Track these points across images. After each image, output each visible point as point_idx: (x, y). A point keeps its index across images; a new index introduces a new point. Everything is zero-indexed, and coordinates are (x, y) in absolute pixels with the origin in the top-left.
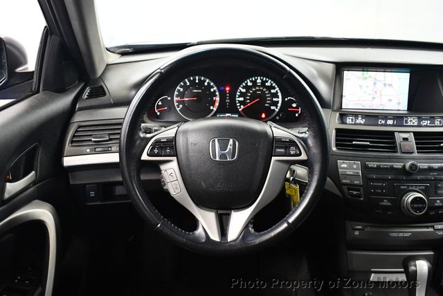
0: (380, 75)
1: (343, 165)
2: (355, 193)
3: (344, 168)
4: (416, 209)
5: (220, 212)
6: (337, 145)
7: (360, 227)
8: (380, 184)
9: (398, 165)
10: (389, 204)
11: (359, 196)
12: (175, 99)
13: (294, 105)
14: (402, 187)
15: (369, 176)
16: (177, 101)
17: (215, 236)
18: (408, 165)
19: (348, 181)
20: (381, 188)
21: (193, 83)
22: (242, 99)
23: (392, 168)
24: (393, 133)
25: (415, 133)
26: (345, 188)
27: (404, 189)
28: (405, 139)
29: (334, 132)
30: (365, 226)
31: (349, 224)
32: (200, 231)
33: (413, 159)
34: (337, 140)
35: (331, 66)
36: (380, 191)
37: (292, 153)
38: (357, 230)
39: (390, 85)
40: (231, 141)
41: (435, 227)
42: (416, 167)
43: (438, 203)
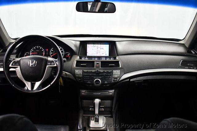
0: (99, 46)
1: (77, 71)
3: (77, 72)
4: (97, 84)
5: (33, 82)
6: (76, 65)
9: (94, 71)
10: (90, 83)
11: (81, 80)
12: (31, 53)
13: (68, 55)
14: (94, 77)
15: (84, 74)
16: (31, 54)
17: (30, 89)
19: (78, 76)
20: (88, 78)
21: (36, 48)
22: (52, 53)
23: (91, 72)
24: (94, 62)
25: (101, 62)
26: (77, 78)
28: (98, 63)
29: (76, 62)
30: (86, 91)
31: (81, 90)
32: (26, 88)
33: (99, 69)
34: (76, 64)
35: (79, 42)
37: (52, 64)
38: (83, 92)
39: (103, 49)
40: (35, 61)
41: (109, 92)
42: (98, 71)
43: (106, 82)
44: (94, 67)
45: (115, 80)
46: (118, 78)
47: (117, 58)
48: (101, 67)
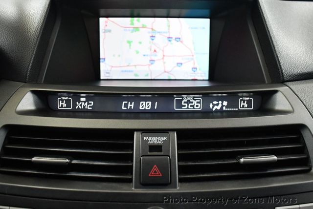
28: (155, 150)
39: (178, 39)
44: (130, 181)
47: (281, 101)
48: (181, 180)
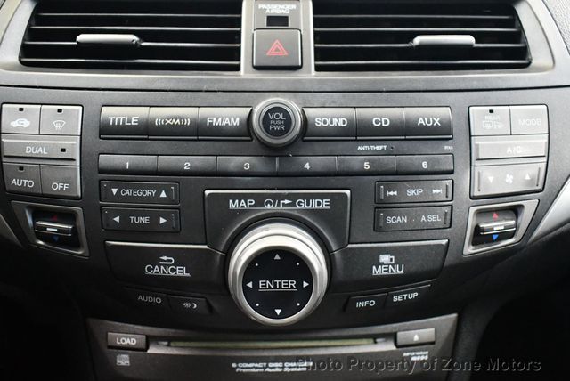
2: (53, 227)
3: (19, 133)
6: (26, 50)
7: (131, 341)
8: (149, 193)
9: (229, 117)
10: (181, 272)
11: (72, 240)
14: (233, 205)
15: (106, 160)
18: (260, 107)
19: (29, 183)
26: (21, 207)
27: (243, 212)
28: (277, 21)
30: (150, 340)
33: (295, 91)
36: (145, 220)
38: (127, 347)
41: (403, 336)
42: (288, 121)
43: (386, 265)
44: (237, 68)
45: (499, 225)
46: (529, 207)
48: (318, 69)
